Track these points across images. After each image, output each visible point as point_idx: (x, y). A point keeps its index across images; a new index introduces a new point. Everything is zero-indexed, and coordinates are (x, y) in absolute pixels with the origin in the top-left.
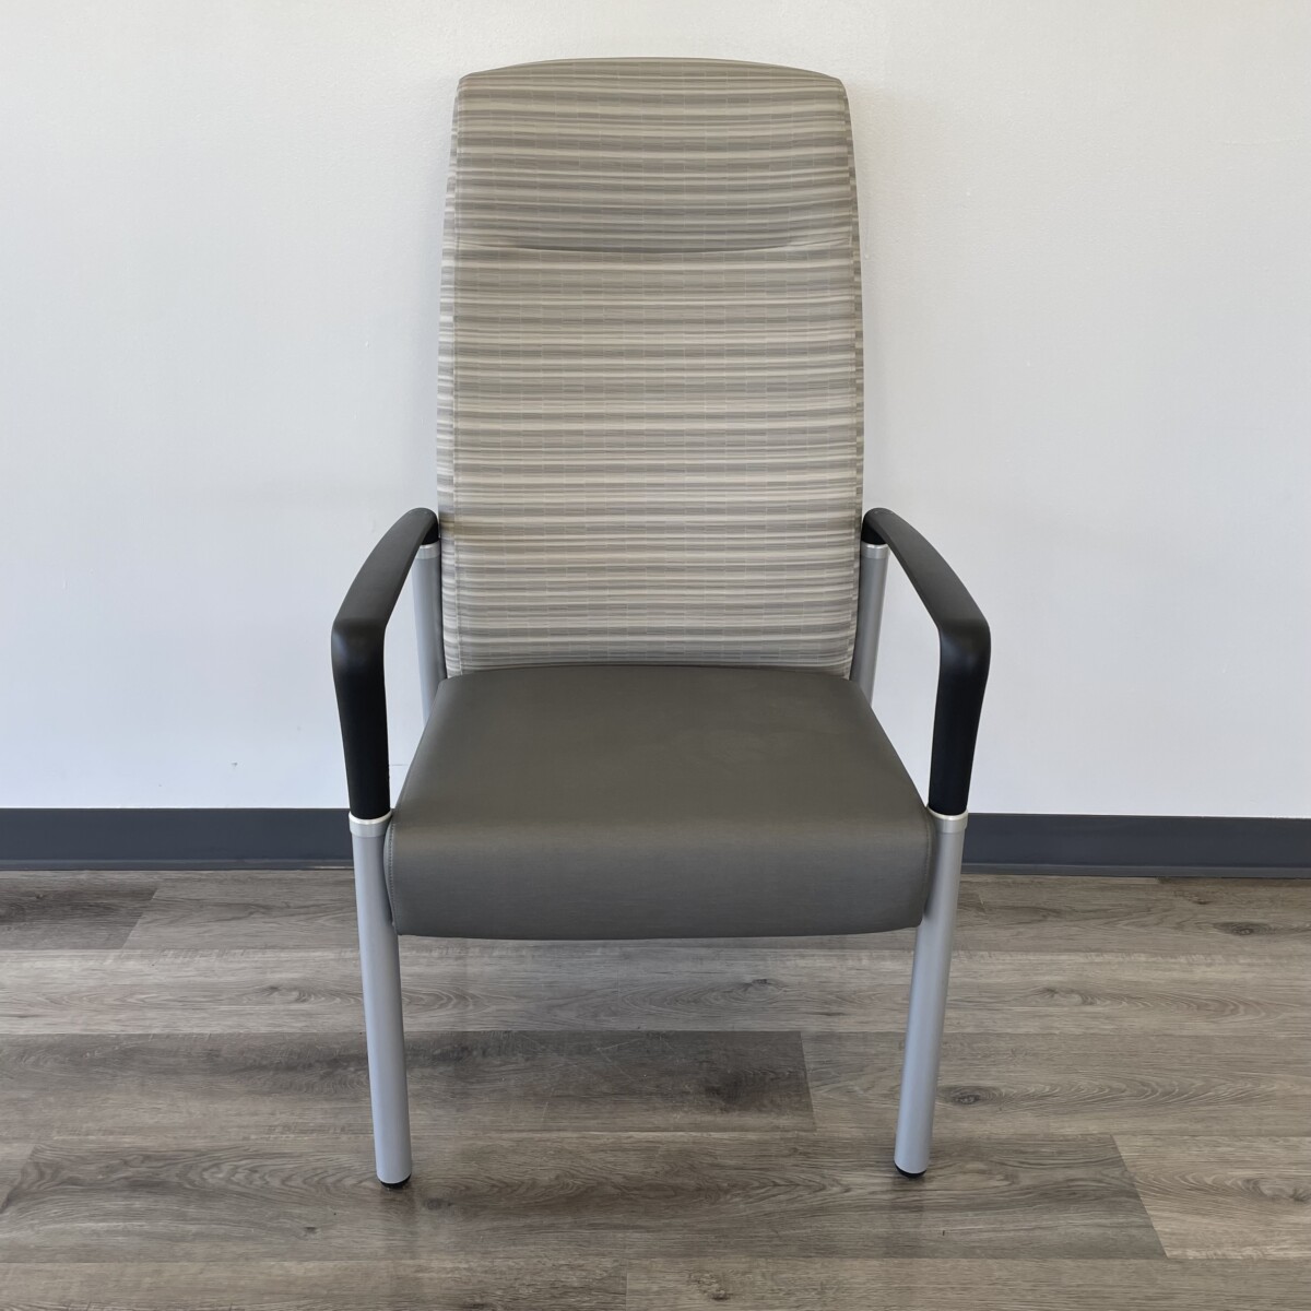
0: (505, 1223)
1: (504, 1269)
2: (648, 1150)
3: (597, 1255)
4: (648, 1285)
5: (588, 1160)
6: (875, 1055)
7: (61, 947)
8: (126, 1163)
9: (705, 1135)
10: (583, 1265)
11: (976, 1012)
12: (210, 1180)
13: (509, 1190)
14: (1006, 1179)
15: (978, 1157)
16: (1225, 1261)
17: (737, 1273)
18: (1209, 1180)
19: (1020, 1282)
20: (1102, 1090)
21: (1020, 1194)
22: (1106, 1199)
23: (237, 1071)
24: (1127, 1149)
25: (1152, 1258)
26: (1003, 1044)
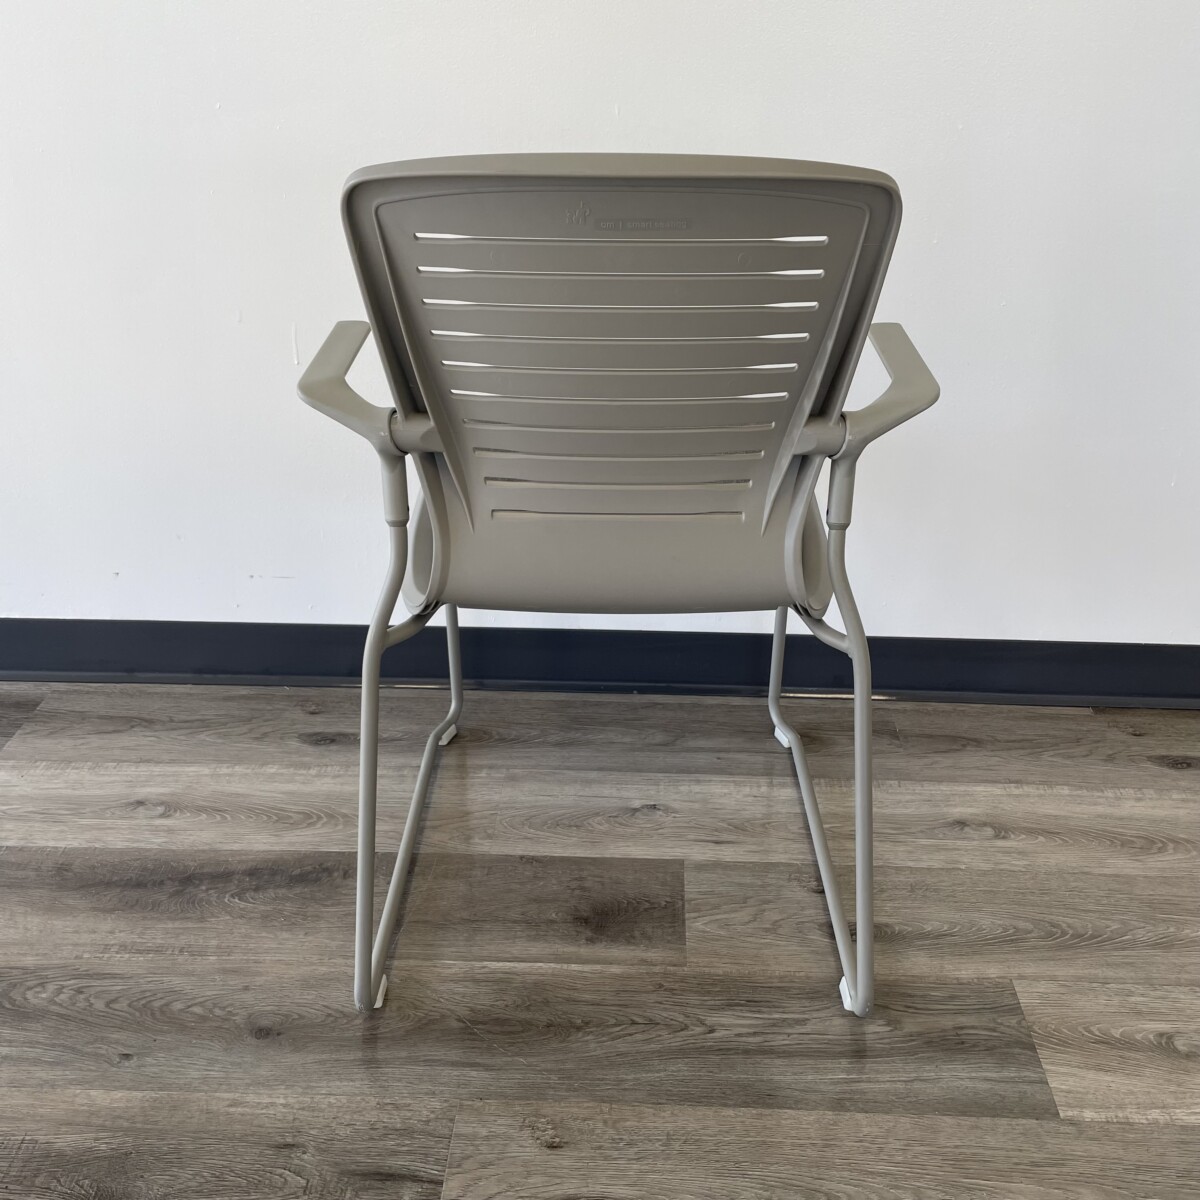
0: (335, 1055)
1: (324, 1106)
2: (502, 982)
3: (427, 1094)
4: (476, 1130)
5: (435, 991)
6: (762, 886)
9: (565, 966)
10: (409, 1105)
12: (32, 1000)
13: (345, 1020)
14: (888, 1025)
16: (1128, 1125)
17: (577, 1119)
18: (1116, 1033)
19: (891, 1140)
20: (1006, 930)
21: (903, 1042)
22: (999, 1050)
23: (82, 887)
24: (1027, 996)
25: (1042, 1119)
26: (902, 878)
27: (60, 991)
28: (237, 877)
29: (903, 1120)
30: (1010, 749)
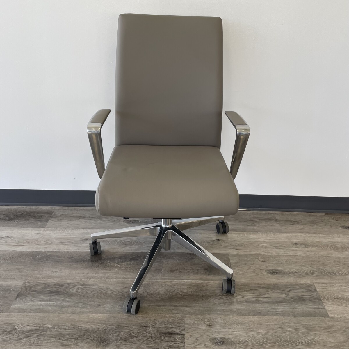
0: (152, 304)
1: (152, 317)
2: (190, 285)
3: (176, 313)
4: (190, 322)
5: (173, 288)
6: (249, 260)
7: (28, 227)
8: (49, 286)
9: (204, 281)
10: (172, 316)
11: (276, 249)
12: (72, 291)
13: (152, 295)
14: (285, 295)
15: (277, 289)
16: (345, 318)
17: (214, 319)
18: (340, 296)
19: (290, 323)
20: (310, 271)
21: (289, 299)
22: (313, 301)
23: (78, 262)
24: (318, 287)
25: (325, 317)
26: (284, 258)
27: (78, 289)
28: (116, 259)
29: (292, 318)
30: (305, 224)
